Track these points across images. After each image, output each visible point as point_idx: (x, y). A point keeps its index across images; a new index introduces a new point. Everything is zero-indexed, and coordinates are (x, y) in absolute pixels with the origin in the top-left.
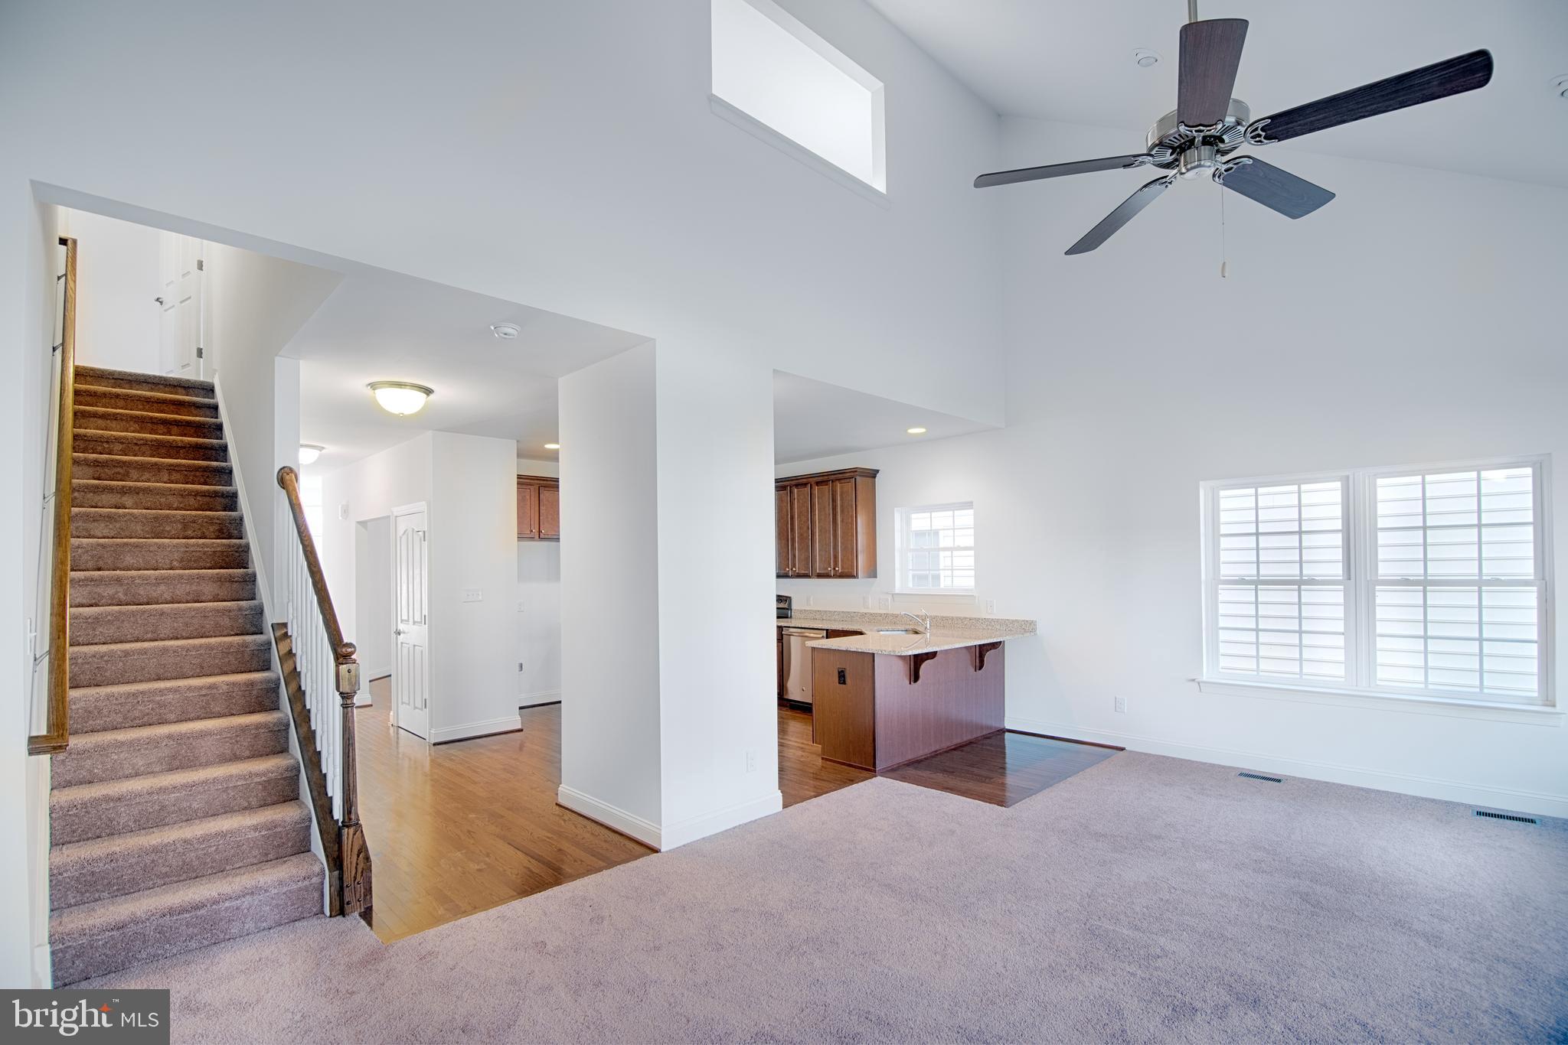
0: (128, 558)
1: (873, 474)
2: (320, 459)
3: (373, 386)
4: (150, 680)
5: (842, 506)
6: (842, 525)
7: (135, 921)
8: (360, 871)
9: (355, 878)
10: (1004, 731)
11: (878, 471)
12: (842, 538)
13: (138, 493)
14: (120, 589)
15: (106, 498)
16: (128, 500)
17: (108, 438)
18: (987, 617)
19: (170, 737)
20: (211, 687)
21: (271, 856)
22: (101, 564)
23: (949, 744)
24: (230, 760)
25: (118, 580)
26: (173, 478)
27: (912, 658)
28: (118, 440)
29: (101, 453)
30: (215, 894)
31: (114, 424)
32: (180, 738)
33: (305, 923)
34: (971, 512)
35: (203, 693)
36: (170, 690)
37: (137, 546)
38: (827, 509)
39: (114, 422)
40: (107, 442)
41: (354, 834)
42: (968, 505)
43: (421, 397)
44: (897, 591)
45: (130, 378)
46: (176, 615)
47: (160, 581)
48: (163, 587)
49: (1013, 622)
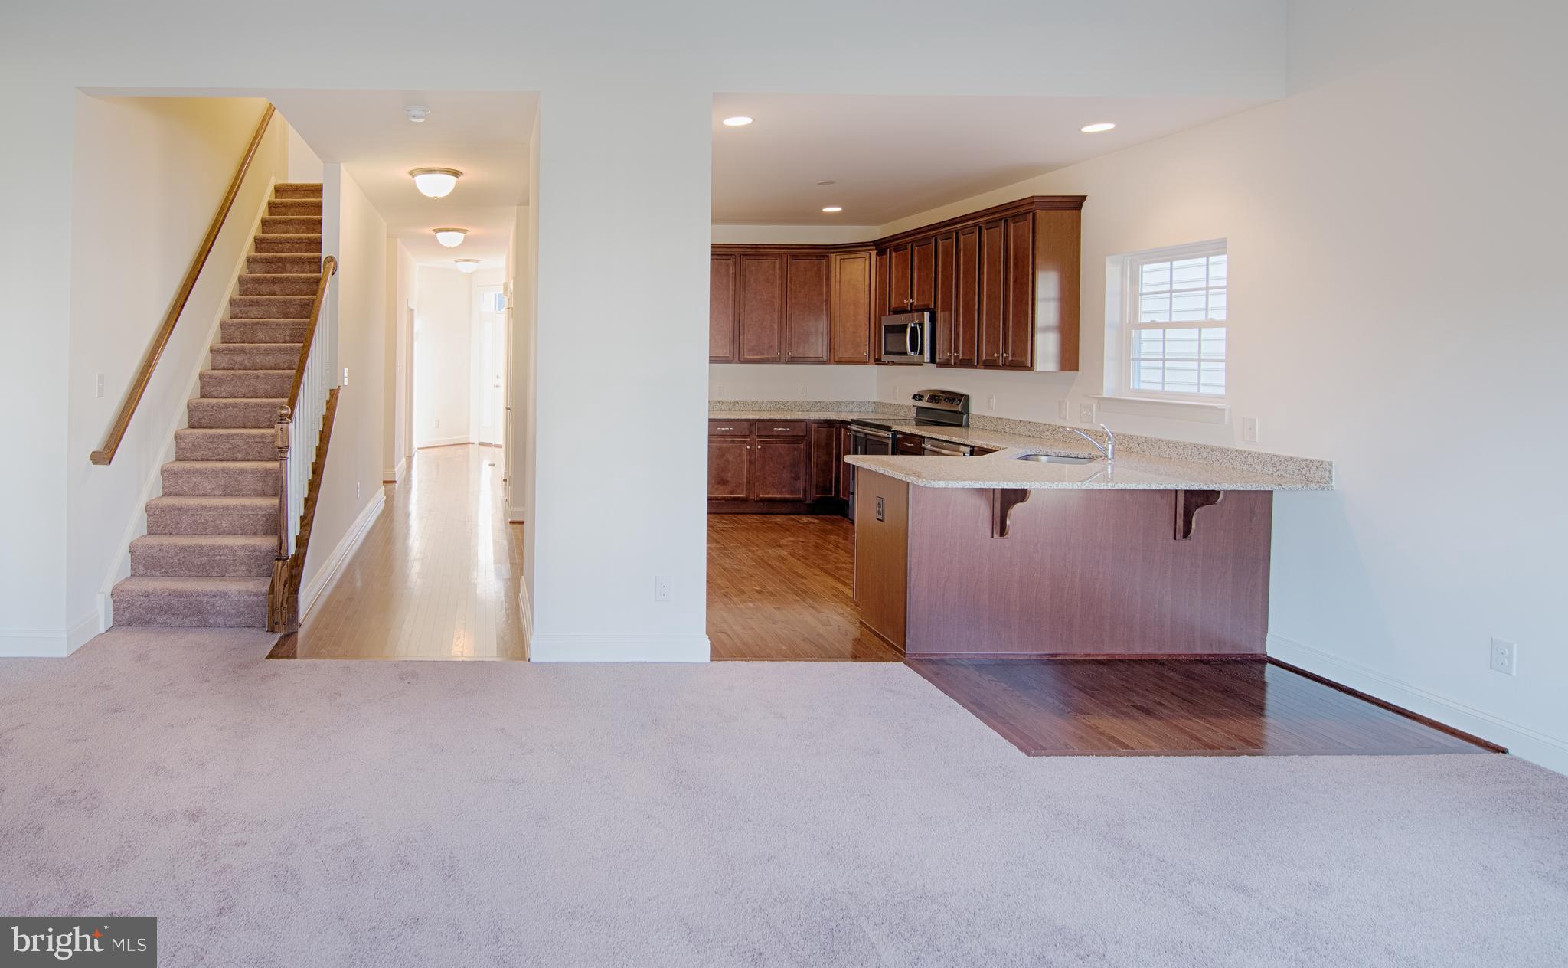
0: (259, 334)
1: (1076, 203)
2: (466, 239)
3: (412, 173)
4: (239, 427)
5: (1016, 258)
6: (1015, 288)
7: (154, 593)
8: (285, 599)
9: (282, 604)
10: (1264, 660)
11: (1084, 198)
12: (1015, 306)
13: (282, 283)
14: (245, 357)
15: (264, 287)
16: (277, 288)
17: (280, 240)
18: (1240, 449)
19: (223, 470)
20: (262, 436)
21: (253, 574)
22: (244, 338)
23: (1089, 650)
24: (260, 495)
25: (243, 351)
26: (312, 269)
27: (998, 495)
28: (287, 241)
29: (277, 253)
30: (200, 589)
31: (291, 228)
32: (229, 473)
33: (254, 631)
34: (1226, 256)
35: (257, 440)
36: (237, 435)
37: (264, 324)
38: (998, 264)
39: (292, 226)
40: (281, 243)
41: (282, 567)
42: (1219, 247)
43: (453, 179)
44: (1105, 395)
45: (313, 188)
46: (267, 378)
47: (268, 351)
48: (270, 357)
49: (1286, 460)
